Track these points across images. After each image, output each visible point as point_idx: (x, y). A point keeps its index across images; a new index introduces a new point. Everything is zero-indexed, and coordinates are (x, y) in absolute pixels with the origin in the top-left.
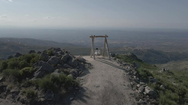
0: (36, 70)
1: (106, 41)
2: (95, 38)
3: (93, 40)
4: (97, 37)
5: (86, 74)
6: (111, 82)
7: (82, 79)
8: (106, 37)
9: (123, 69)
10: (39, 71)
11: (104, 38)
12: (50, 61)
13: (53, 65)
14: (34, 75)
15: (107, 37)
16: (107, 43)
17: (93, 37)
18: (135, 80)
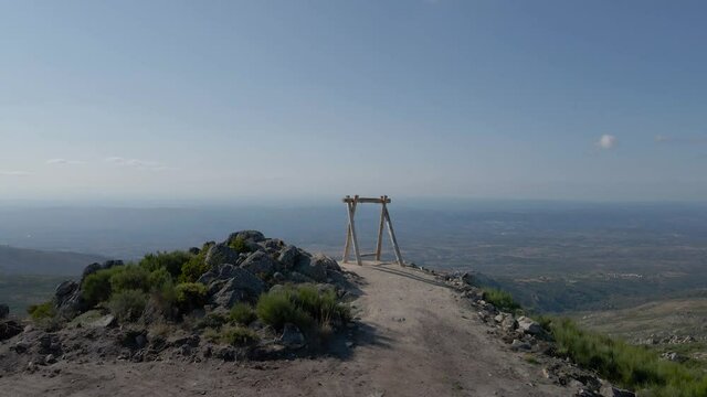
0: (217, 288)
1: (386, 213)
2: (358, 204)
3: (352, 211)
4: (363, 200)
5: (358, 297)
6: (429, 312)
7: (354, 307)
8: (385, 201)
9: (448, 287)
10: (229, 290)
11: (381, 205)
12: (248, 266)
13: (260, 276)
14: (217, 301)
15: (389, 201)
16: (389, 220)
17: (352, 202)
18: (486, 308)
